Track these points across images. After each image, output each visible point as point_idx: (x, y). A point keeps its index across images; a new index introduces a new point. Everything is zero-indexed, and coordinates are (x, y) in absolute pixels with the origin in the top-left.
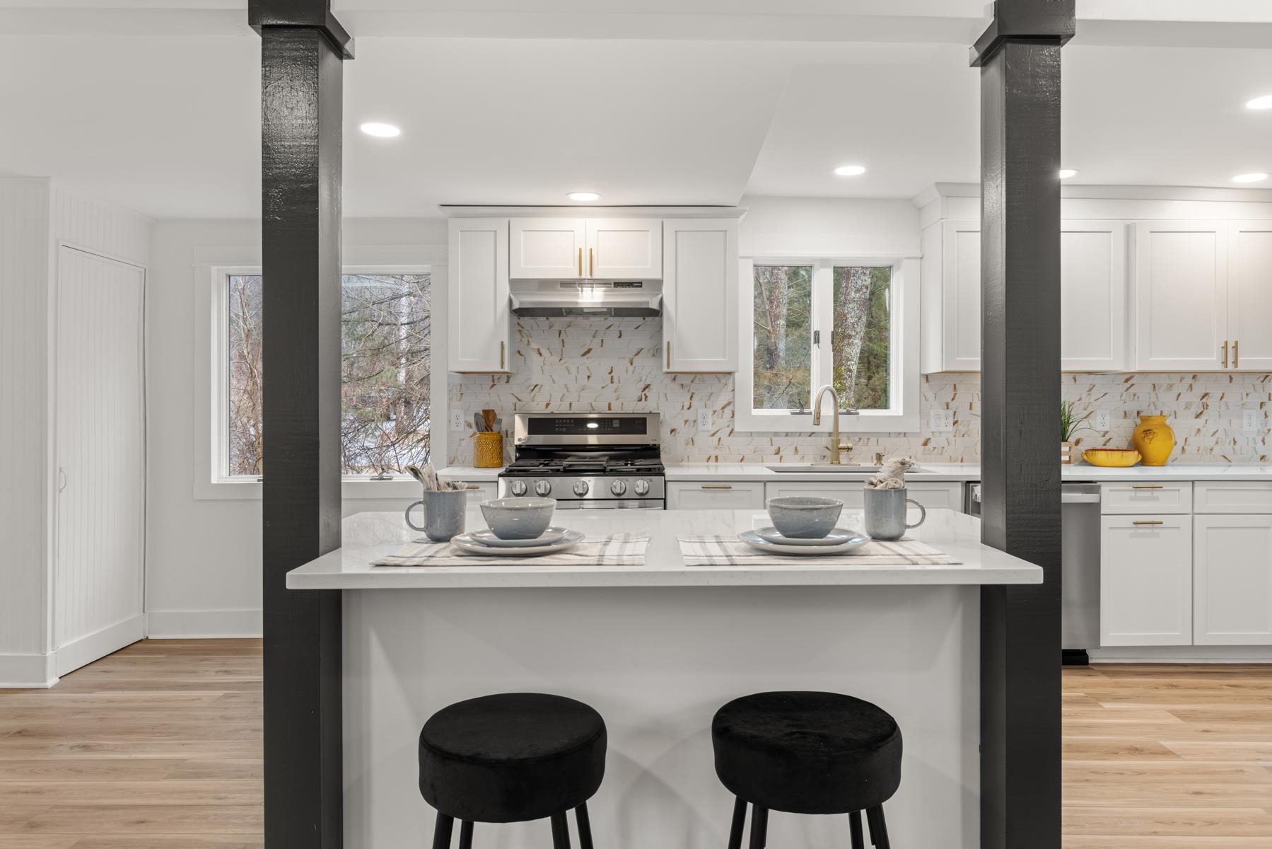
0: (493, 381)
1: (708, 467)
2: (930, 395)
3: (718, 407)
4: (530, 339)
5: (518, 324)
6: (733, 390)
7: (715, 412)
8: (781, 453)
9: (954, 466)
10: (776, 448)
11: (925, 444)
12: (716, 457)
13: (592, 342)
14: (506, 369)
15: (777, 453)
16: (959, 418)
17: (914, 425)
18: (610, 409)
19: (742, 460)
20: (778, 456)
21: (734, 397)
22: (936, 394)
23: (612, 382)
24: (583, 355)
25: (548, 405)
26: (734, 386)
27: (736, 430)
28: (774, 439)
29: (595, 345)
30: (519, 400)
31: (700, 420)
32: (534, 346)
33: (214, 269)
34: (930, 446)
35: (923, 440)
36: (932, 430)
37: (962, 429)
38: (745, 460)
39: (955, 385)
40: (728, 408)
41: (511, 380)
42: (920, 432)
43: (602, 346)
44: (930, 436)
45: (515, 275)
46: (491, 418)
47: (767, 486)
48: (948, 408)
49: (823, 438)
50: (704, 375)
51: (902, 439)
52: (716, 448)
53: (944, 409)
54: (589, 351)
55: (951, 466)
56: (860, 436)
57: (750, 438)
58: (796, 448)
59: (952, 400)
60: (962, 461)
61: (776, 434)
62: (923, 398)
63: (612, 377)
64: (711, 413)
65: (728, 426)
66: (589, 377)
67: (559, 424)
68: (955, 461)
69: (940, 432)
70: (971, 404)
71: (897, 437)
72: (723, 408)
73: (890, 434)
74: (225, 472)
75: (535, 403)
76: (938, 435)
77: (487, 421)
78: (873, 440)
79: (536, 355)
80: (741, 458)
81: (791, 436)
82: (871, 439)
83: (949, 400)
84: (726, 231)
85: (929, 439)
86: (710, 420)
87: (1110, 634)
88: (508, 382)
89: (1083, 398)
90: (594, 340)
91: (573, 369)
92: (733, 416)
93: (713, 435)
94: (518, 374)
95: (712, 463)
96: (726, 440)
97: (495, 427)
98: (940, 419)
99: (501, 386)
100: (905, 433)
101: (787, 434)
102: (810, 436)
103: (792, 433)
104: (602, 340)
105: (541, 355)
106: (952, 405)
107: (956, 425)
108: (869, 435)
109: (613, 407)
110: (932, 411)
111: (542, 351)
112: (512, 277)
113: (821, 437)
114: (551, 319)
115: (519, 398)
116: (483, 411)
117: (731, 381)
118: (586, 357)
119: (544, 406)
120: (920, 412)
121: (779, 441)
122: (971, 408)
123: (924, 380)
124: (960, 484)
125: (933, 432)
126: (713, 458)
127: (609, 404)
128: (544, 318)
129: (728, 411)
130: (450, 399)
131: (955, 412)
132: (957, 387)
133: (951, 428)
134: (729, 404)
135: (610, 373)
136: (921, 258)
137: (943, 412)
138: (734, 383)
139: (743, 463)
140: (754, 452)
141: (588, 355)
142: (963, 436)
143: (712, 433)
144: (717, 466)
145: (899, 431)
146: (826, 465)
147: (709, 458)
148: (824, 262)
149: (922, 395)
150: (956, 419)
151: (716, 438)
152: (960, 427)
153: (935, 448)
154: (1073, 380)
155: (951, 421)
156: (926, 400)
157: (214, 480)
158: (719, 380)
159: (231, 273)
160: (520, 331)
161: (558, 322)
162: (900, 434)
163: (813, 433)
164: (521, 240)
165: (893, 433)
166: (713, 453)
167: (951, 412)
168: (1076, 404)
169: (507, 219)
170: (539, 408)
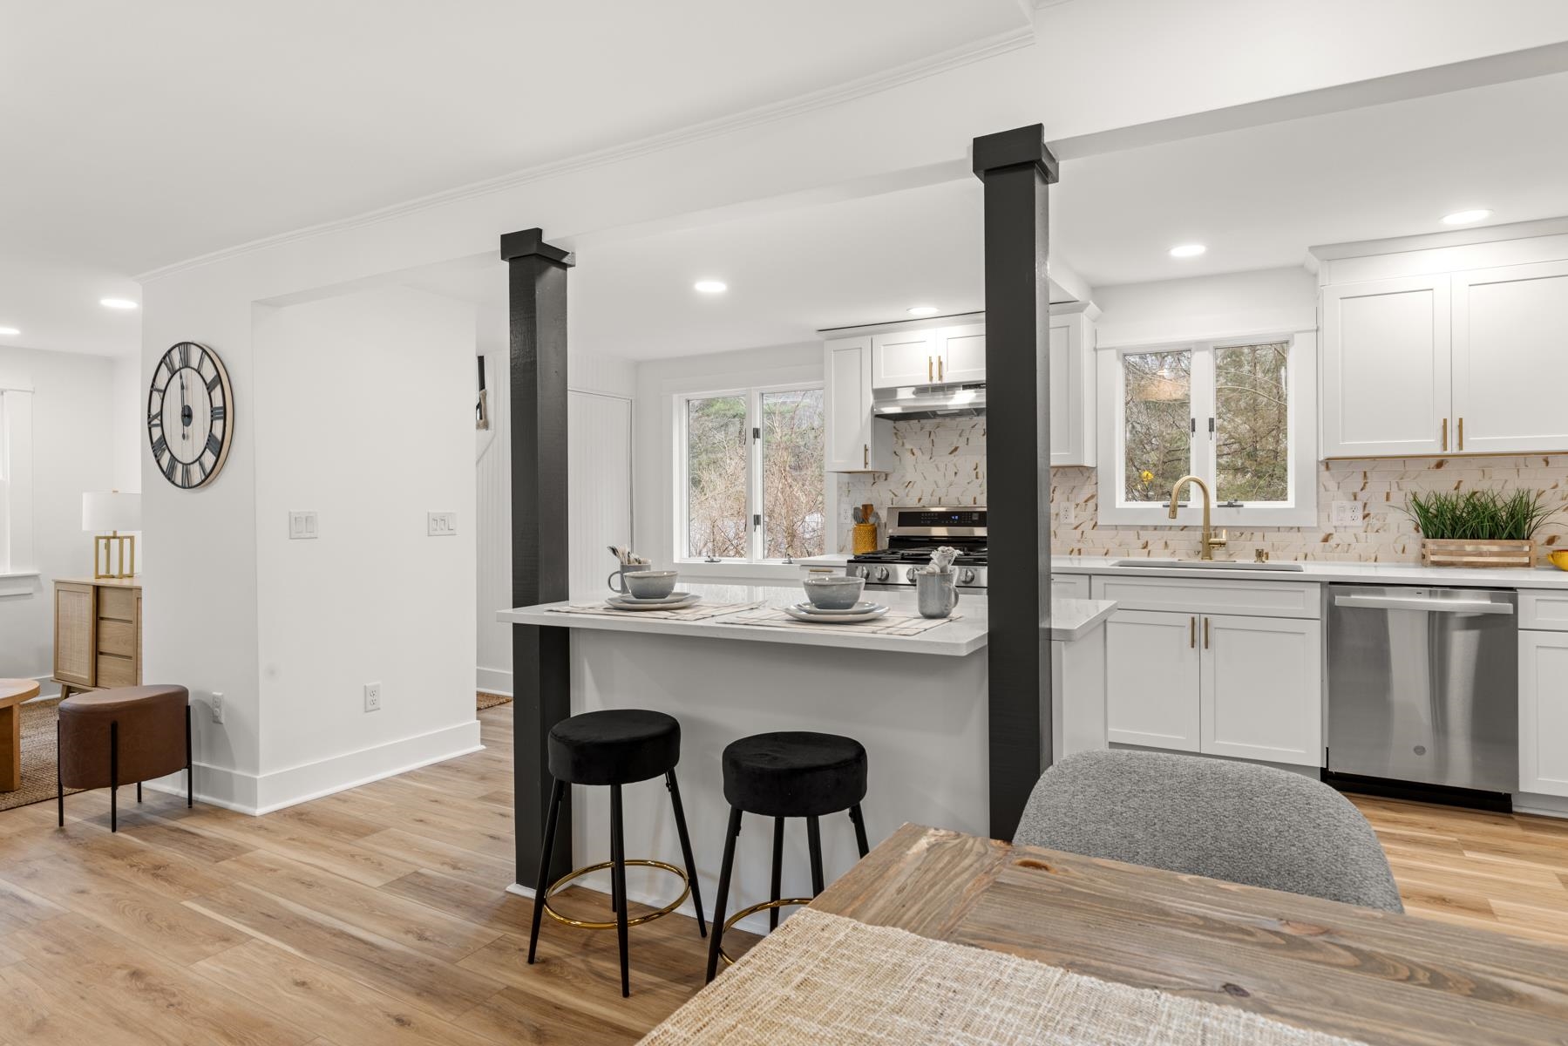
0: (874, 479)
1: (1070, 559)
2: (1332, 485)
3: (1081, 500)
4: (905, 441)
5: (895, 427)
6: (1097, 483)
7: (1077, 505)
8: (1149, 548)
9: (1365, 566)
10: (1144, 542)
11: (1326, 540)
12: (1079, 550)
13: (958, 440)
14: (869, 468)
15: (1145, 547)
16: (1371, 509)
17: (1310, 518)
18: (975, 503)
19: (1106, 554)
20: (1146, 551)
21: (1097, 491)
22: (1339, 483)
23: (977, 478)
24: (951, 453)
25: (920, 500)
26: (1097, 479)
27: (1099, 524)
28: (1141, 532)
29: (961, 443)
30: (896, 496)
31: (1062, 513)
32: (908, 446)
33: (675, 397)
34: (1332, 542)
35: (1322, 536)
36: (1334, 524)
37: (1376, 524)
38: (1110, 553)
39: (1365, 473)
40: (1091, 501)
41: (889, 479)
42: (1318, 527)
43: (967, 444)
44: (1332, 530)
45: (877, 386)
46: (869, 511)
47: (1093, 581)
48: (1355, 499)
49: (1198, 533)
50: (1066, 469)
51: (1294, 535)
52: (1079, 541)
53: (1350, 500)
54: (956, 449)
55: (1360, 566)
56: (1241, 531)
57: (1115, 532)
58: (1166, 543)
59: (1362, 490)
60: (1376, 561)
61: (1144, 528)
62: (1322, 489)
63: (977, 473)
64: (1074, 506)
65: (1092, 520)
66: (956, 473)
67: (925, 516)
68: (1366, 560)
69: (1345, 527)
70: (1388, 494)
71: (1289, 531)
72: (1086, 501)
73: (1279, 528)
74: (686, 554)
75: (908, 498)
76: (1343, 530)
77: (864, 514)
78: (1258, 535)
79: (909, 454)
80: (1105, 551)
81: (1160, 530)
82: (1255, 533)
83: (1357, 490)
84: (1068, 326)
85: (1330, 534)
86: (1072, 513)
87: (1539, 779)
88: (886, 479)
89: (1560, 485)
90: (961, 439)
91: (942, 466)
92: (1096, 510)
93: (1076, 528)
94: (894, 471)
95: (1073, 556)
96: (1089, 534)
97: (872, 520)
98: (1344, 511)
99: (881, 485)
100: (1298, 528)
101: (1156, 528)
102: (1182, 530)
103: (1161, 526)
104: (968, 439)
105: (913, 454)
106: (1360, 495)
107: (1367, 519)
108: (1252, 530)
109: (977, 501)
110: (1333, 502)
111: (915, 451)
112: (875, 387)
113: (1195, 530)
114: (922, 421)
115: (896, 493)
116: (863, 506)
117: (1094, 474)
118: (953, 455)
119: (917, 500)
120: (1318, 503)
121: (1146, 535)
122: (1388, 499)
123: (1323, 468)
124: (1319, 584)
125: (1335, 527)
126: (1076, 551)
127: (975, 499)
128: (916, 421)
129: (1091, 504)
130: (841, 495)
131: (1366, 504)
132: (1368, 474)
133: (1359, 522)
134: (1092, 497)
135: (975, 469)
136: (1317, 331)
137: (1348, 504)
138: (1097, 476)
139: (1107, 557)
140: (1120, 545)
141: (955, 453)
142: (1377, 531)
143: (1075, 526)
144: (1080, 559)
145: (1291, 525)
146: (1197, 561)
147: (1072, 551)
148: (1201, 345)
149: (1321, 484)
150: (1366, 512)
151: (1079, 531)
152: (1372, 520)
153: (1338, 545)
154: (1544, 463)
155: (1360, 514)
156: (1326, 490)
157: (676, 560)
158: (1081, 472)
159: (690, 398)
160: (896, 434)
161: (929, 424)
162: (1292, 528)
163: (1185, 527)
164: (881, 353)
165: (1283, 527)
166: (1076, 546)
167: (1359, 504)
168: (1549, 493)
169: (869, 337)
170: (911, 503)
